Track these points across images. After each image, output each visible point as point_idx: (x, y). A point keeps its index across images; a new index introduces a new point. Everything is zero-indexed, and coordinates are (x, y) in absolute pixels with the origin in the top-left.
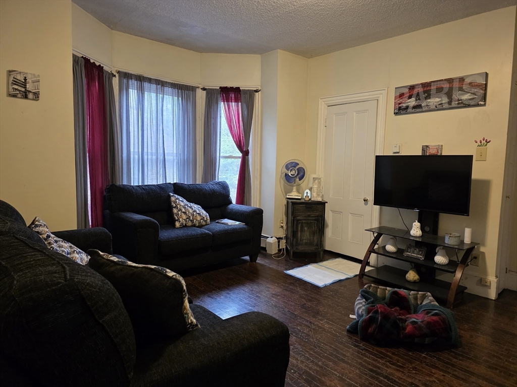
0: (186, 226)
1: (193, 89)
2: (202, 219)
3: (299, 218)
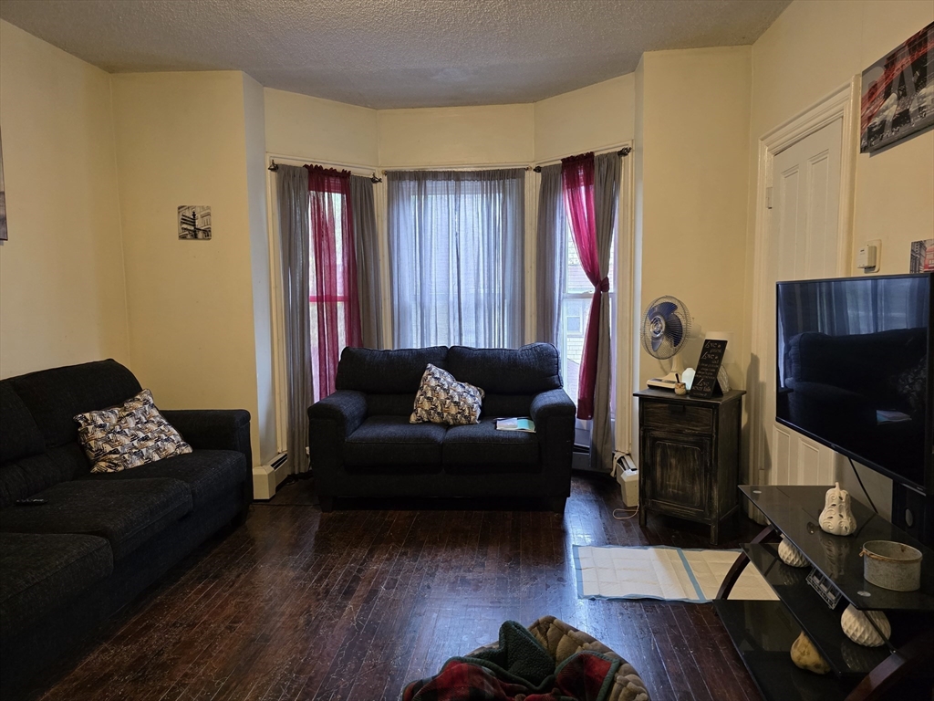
0: (429, 422)
1: (516, 174)
2: (459, 413)
3: (657, 434)
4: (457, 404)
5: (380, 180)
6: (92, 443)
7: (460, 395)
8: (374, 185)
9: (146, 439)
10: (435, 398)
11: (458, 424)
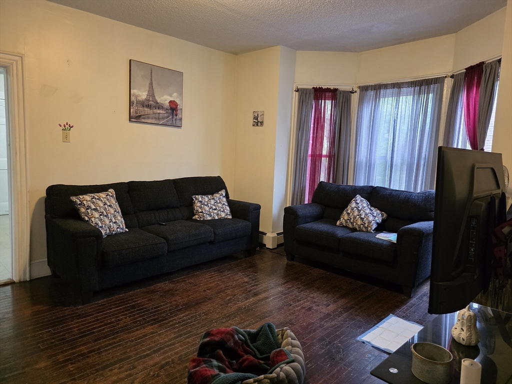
4: (362, 219)
5: (356, 92)
6: (195, 207)
7: (366, 214)
8: (352, 94)
9: (215, 209)
10: (351, 214)
11: (361, 231)
